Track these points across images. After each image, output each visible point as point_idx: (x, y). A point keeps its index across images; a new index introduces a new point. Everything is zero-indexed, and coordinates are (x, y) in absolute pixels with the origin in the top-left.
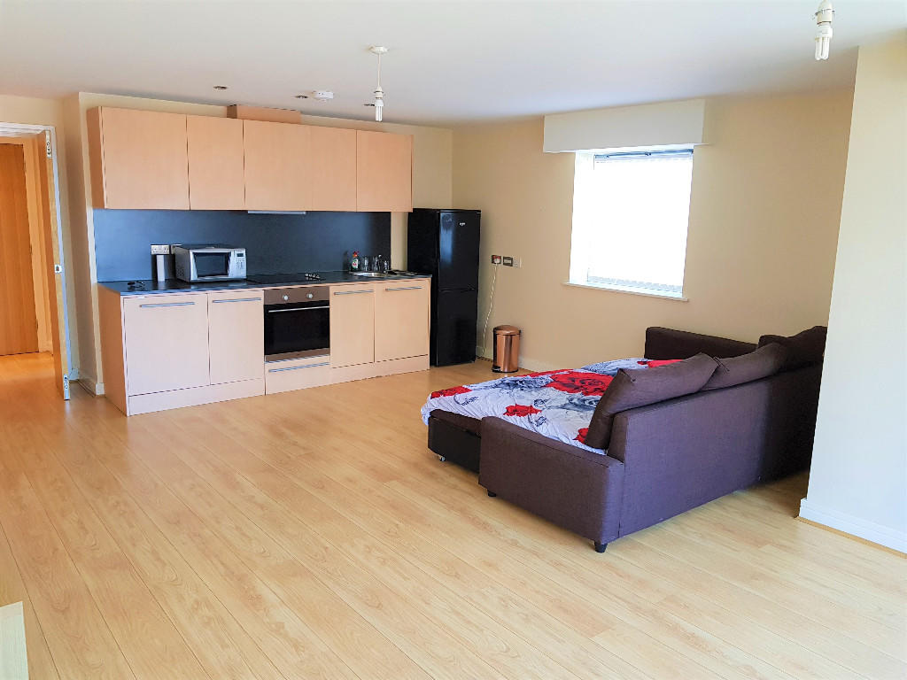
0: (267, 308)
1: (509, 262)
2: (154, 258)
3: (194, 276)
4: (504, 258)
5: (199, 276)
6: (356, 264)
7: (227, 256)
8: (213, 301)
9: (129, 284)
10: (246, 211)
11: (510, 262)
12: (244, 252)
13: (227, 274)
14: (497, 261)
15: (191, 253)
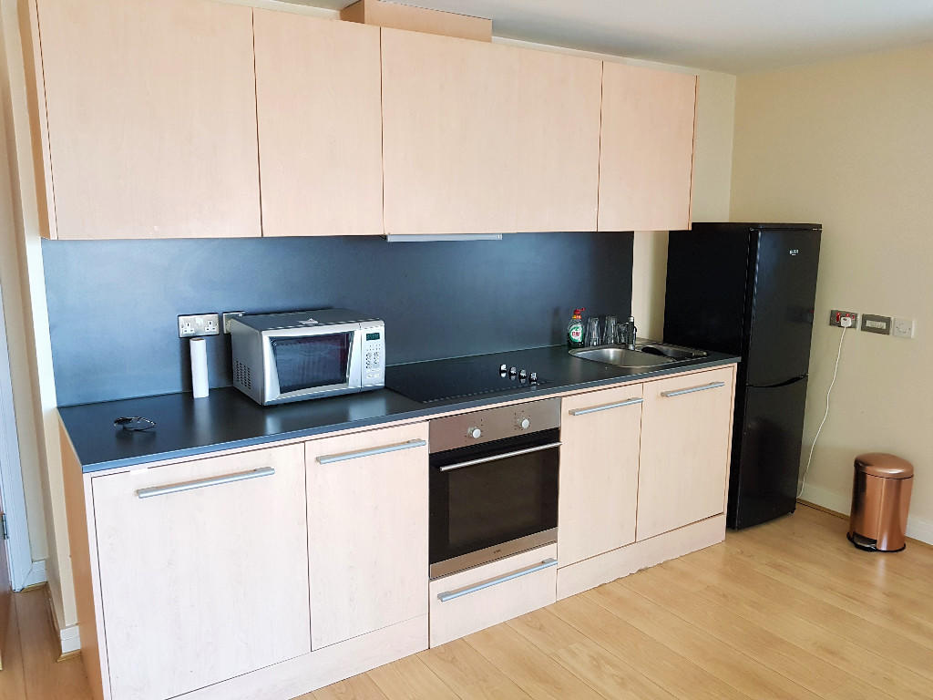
0: (436, 460)
1: (877, 325)
2: (186, 342)
3: (272, 393)
4: (865, 318)
5: (282, 391)
6: (577, 333)
7: (344, 341)
8: (318, 459)
9: (118, 422)
10: (384, 237)
11: (883, 325)
12: (379, 328)
13: (344, 380)
14: (847, 322)
15: (266, 336)
